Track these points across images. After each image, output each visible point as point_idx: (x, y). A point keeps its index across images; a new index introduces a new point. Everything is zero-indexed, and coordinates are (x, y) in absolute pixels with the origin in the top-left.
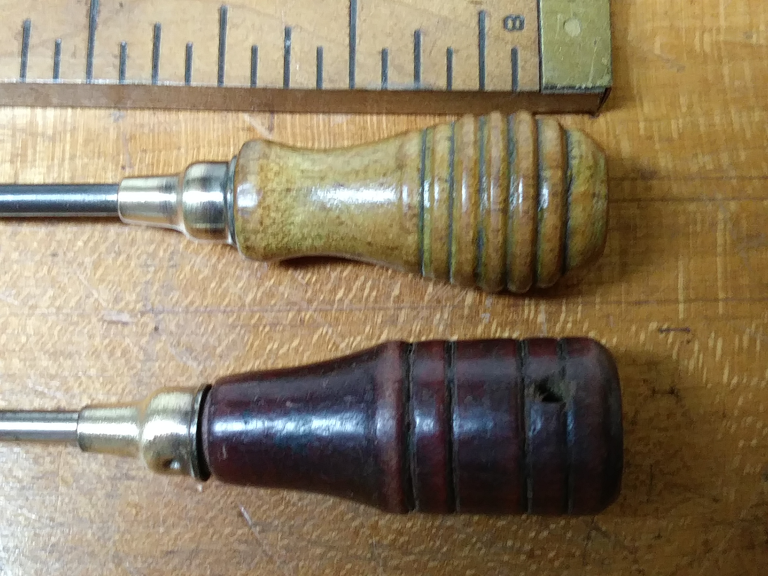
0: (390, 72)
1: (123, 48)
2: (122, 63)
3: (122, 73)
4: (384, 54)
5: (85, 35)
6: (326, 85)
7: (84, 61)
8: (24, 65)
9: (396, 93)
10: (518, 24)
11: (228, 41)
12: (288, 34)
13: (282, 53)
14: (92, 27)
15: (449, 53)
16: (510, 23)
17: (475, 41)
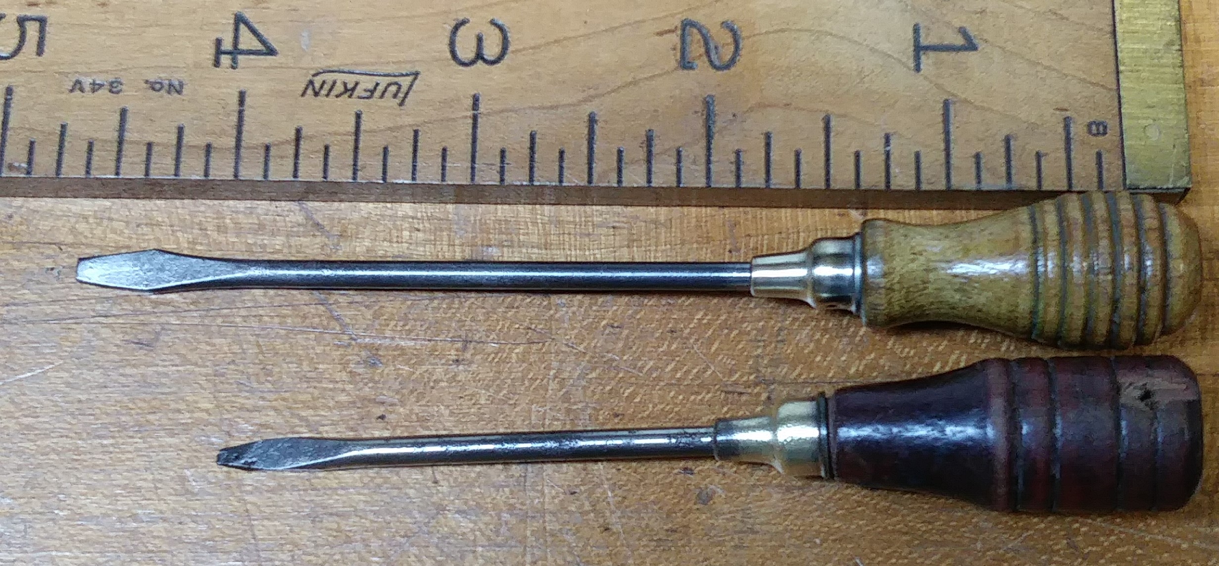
0: (984, 175)
1: (738, 153)
2: (738, 169)
3: (738, 177)
4: (977, 157)
5: (703, 143)
6: (924, 187)
7: (703, 167)
8: (649, 172)
9: (989, 192)
10: (1101, 128)
11: (833, 147)
12: (887, 140)
13: (883, 157)
14: (709, 137)
15: (1039, 156)
16: (1094, 127)
17: (1061, 145)
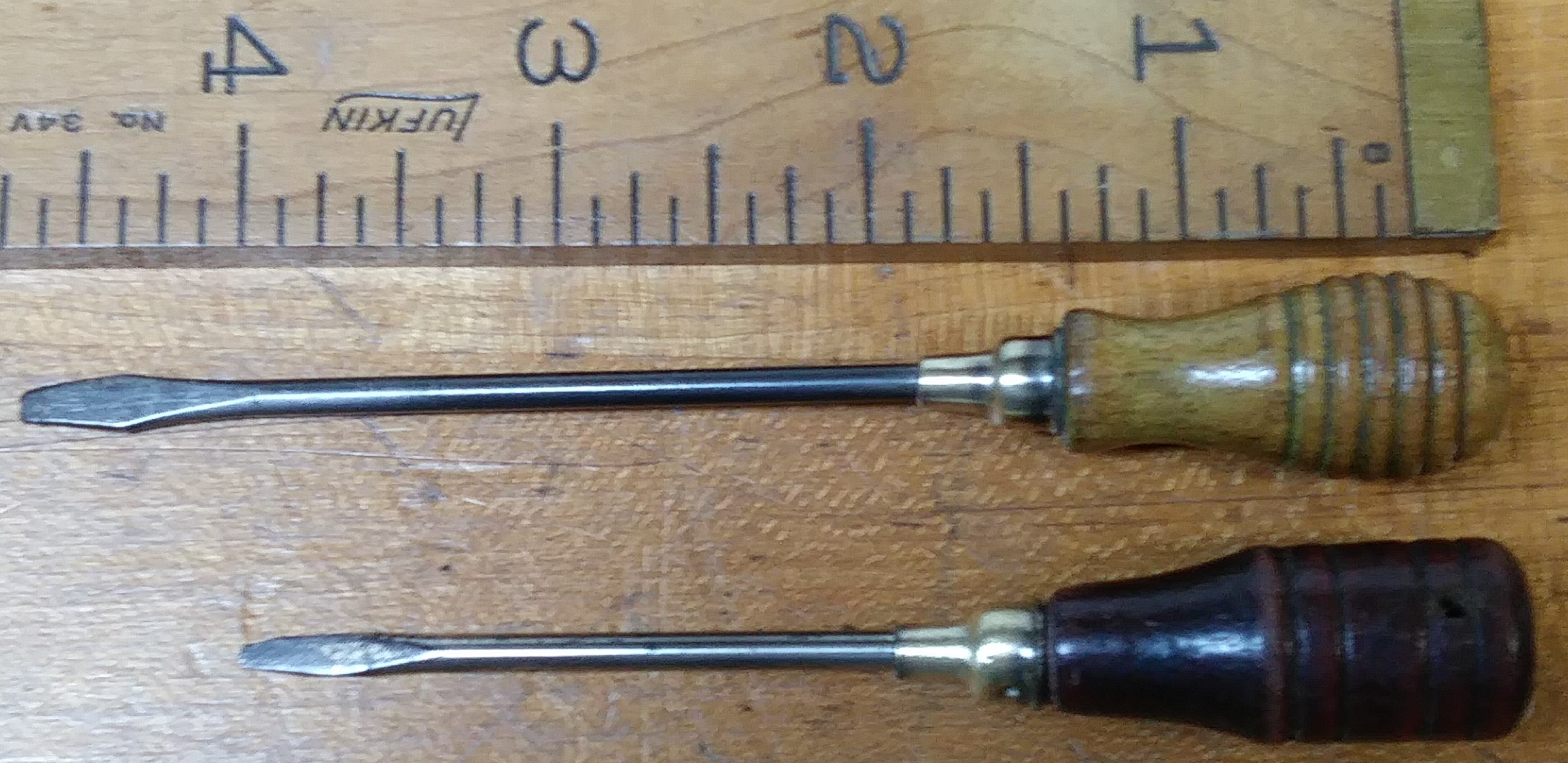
0: (1230, 219)
1: (906, 196)
2: (908, 218)
3: (908, 229)
5: (860, 184)
6: (1152, 237)
7: (861, 217)
8: (790, 224)
9: (1239, 241)
10: (1382, 154)
12: (1102, 173)
13: (1097, 198)
14: (868, 174)
15: (1300, 192)
16: (1372, 154)
17: (1329, 176)
